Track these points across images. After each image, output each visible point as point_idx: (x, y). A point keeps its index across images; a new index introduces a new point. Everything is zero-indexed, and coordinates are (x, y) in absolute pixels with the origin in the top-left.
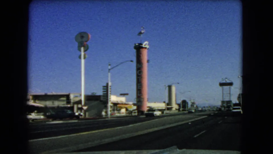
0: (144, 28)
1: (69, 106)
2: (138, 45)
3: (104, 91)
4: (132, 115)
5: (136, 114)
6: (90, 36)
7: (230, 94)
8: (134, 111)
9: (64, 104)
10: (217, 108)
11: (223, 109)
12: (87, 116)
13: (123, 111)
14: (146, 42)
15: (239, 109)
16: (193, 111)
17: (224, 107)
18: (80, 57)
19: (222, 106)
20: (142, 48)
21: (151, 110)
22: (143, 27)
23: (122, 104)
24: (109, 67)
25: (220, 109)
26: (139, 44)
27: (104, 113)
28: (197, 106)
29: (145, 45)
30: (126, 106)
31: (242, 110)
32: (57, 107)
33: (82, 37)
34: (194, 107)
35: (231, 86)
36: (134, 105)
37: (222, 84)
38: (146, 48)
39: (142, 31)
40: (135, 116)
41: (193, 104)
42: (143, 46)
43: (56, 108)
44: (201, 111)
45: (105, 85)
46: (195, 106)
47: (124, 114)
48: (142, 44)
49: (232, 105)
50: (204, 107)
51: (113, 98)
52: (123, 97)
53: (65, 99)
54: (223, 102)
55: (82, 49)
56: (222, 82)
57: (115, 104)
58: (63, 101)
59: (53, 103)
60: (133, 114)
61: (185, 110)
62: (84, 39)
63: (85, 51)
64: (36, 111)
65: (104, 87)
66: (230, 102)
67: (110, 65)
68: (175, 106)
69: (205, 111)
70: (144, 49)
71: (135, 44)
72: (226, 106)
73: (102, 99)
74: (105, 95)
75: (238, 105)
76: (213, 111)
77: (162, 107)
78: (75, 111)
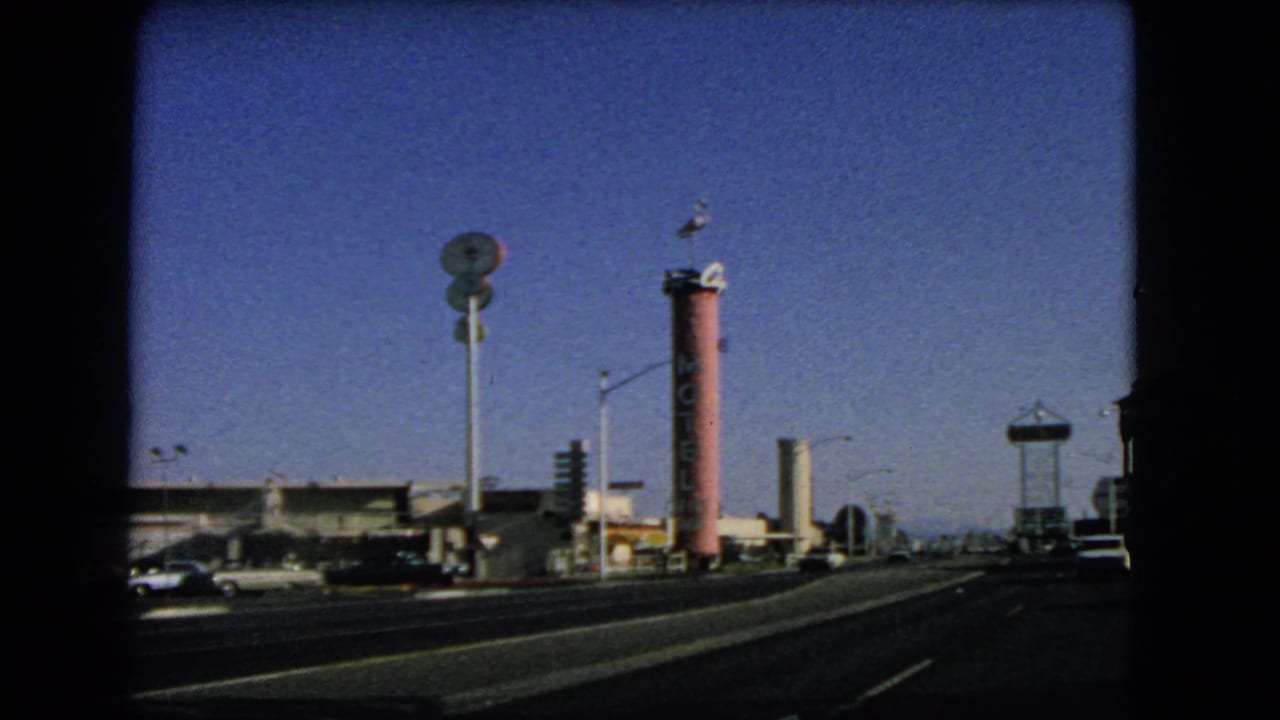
0: (704, 206)
1: (409, 533)
2: (676, 280)
3: (560, 475)
4: (667, 570)
5: (682, 567)
6: (504, 252)
7: (1056, 476)
8: (674, 556)
9: (387, 527)
10: (998, 539)
11: (1025, 544)
13: (622, 552)
14: (716, 267)
15: (1114, 545)
17: (1032, 538)
19: (1020, 533)
20: (699, 289)
21: (730, 549)
22: (704, 201)
23: (624, 526)
24: (604, 383)
25: (1013, 548)
26: (684, 272)
27: (560, 564)
28: (901, 533)
29: (710, 279)
30: (634, 533)
31: (1129, 547)
32: (358, 538)
33: (471, 253)
34: (889, 536)
35: (1060, 442)
37: (1018, 434)
38: (713, 290)
39: (699, 221)
40: (678, 574)
42: (704, 281)
43: (355, 541)
44: (929, 555)
45: (565, 448)
46: (894, 532)
47: (623, 569)
48: (698, 275)
49: (1069, 527)
50: (944, 537)
51: (596, 503)
52: (624, 494)
53: (388, 504)
54: (1026, 514)
55: (473, 303)
56: (1019, 423)
57: (594, 527)
58: (378, 512)
59: (341, 520)
60: (672, 568)
61: (861, 552)
62: (480, 264)
63: (482, 307)
64: (291, 556)
65: (560, 456)
66: (1055, 513)
67: (605, 374)
68: (808, 535)
69: (949, 555)
70: (705, 295)
71: (668, 274)
72: (1039, 531)
73: (549, 505)
74: (566, 489)
75: (1100, 525)
76: (986, 553)
77: (755, 539)
78: (434, 556)
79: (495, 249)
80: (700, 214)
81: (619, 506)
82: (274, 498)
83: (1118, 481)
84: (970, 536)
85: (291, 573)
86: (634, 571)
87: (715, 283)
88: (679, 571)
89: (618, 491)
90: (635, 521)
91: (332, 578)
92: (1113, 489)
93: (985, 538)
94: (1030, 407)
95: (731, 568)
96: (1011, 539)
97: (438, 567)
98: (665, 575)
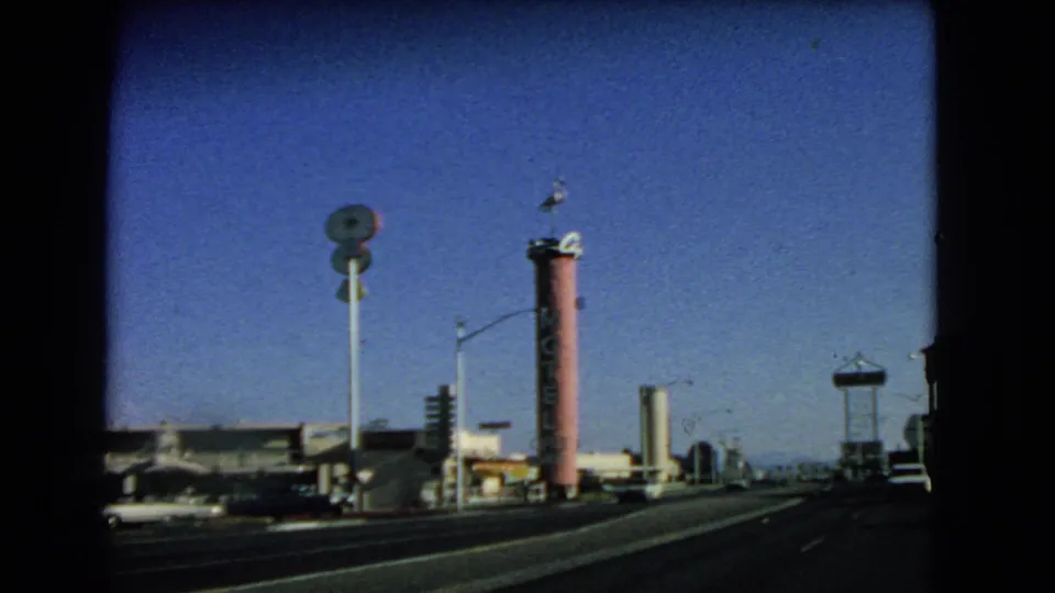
0: (562, 183)
1: (301, 469)
2: (540, 247)
3: (430, 417)
4: (526, 499)
5: (542, 497)
6: (380, 222)
7: (875, 417)
8: (535, 487)
9: (282, 464)
10: (826, 469)
11: (849, 473)
12: (367, 508)
13: (491, 485)
14: (573, 236)
15: (918, 472)
16: (744, 483)
17: (855, 467)
18: (343, 293)
19: (845, 463)
20: (558, 255)
21: (588, 481)
22: (562, 179)
23: (491, 461)
24: (460, 333)
25: (838, 476)
26: (546, 240)
27: (429, 495)
28: (748, 466)
29: (568, 246)
30: (503, 468)
31: (930, 475)
32: (255, 473)
33: (351, 223)
34: (736, 468)
35: (877, 386)
36: (530, 461)
37: (843, 380)
38: (571, 256)
39: (558, 196)
40: (537, 504)
41: (733, 455)
42: (562, 248)
43: (252, 477)
44: (767, 482)
46: (741, 465)
47: (492, 500)
48: (557, 243)
49: (885, 458)
50: (780, 468)
51: (466, 441)
52: (493, 433)
53: (284, 444)
54: (850, 447)
55: (353, 266)
56: (842, 371)
57: (469, 462)
58: (278, 451)
59: (241, 458)
60: (532, 497)
61: (710, 481)
62: (358, 232)
63: (361, 270)
64: (189, 490)
65: (431, 399)
66: (875, 446)
67: (461, 325)
68: (666, 467)
69: (783, 483)
70: (564, 260)
71: (532, 242)
72: (860, 462)
73: (421, 443)
74: (435, 428)
75: (910, 456)
76: (815, 481)
77: (620, 471)
78: (323, 488)
79: (372, 219)
80: (560, 190)
81: (488, 444)
82: (168, 439)
83: (925, 418)
84: (801, 467)
85: (186, 506)
86: (499, 501)
87: (572, 249)
88: (538, 501)
89: (488, 431)
90: (503, 456)
91: (232, 509)
92: (920, 425)
93: (815, 467)
94: (852, 357)
95: (589, 497)
96: (837, 467)
97: (326, 498)
98: (526, 504)
